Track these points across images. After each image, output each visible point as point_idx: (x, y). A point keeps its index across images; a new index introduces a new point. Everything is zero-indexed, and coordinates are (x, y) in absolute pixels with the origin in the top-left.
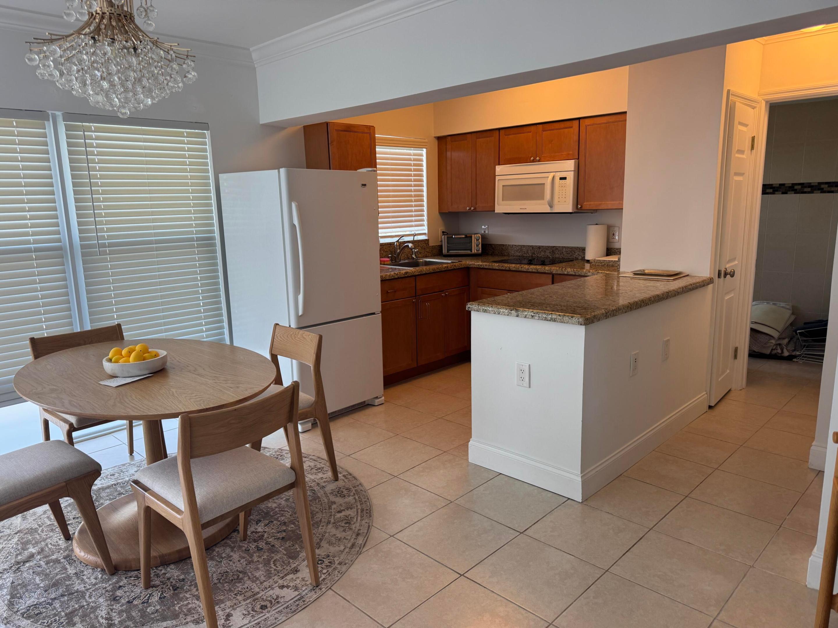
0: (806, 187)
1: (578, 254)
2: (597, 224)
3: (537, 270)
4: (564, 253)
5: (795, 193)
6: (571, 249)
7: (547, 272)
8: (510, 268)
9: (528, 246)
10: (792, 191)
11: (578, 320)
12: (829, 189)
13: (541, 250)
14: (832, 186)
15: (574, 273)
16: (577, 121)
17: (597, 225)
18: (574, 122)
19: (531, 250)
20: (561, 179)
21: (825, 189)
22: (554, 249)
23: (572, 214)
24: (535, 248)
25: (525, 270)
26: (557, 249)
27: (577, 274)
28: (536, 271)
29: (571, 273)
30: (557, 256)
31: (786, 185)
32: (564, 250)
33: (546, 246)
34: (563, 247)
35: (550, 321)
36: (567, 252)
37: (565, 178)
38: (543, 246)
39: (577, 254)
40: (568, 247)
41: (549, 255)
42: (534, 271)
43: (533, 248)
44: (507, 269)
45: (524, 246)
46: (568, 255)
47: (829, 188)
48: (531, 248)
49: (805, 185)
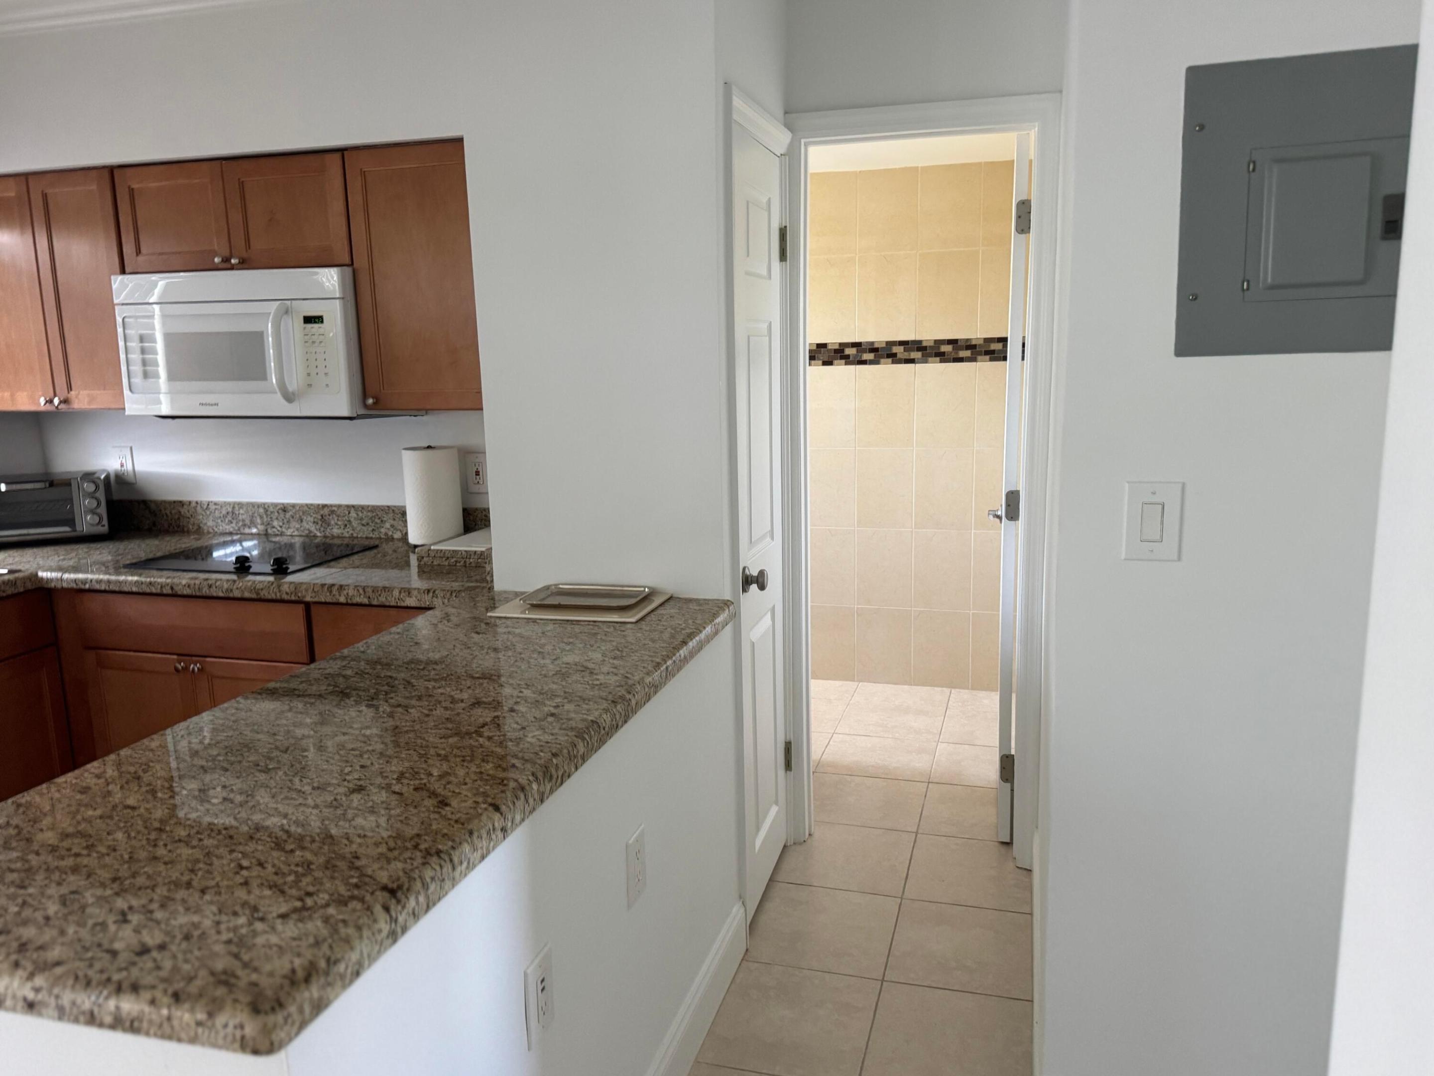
0: (864, 351)
1: (392, 526)
2: (429, 447)
3: (258, 594)
4: (355, 523)
5: (846, 364)
6: (372, 511)
7: (286, 597)
8: (176, 588)
9: (253, 505)
10: (842, 358)
11: (238, 1033)
12: (906, 355)
13: (288, 515)
14: (912, 350)
15: (366, 601)
16: (338, 156)
17: (430, 452)
18: (328, 156)
19: (261, 517)
20: (308, 320)
21: (899, 356)
22: (326, 511)
23: (354, 421)
24: (271, 509)
25: (221, 594)
26: (333, 512)
27: (375, 602)
28: (254, 596)
29: (358, 600)
30: (336, 531)
31: (830, 347)
32: (353, 514)
33: (302, 506)
34: (348, 506)
35: (113, 1027)
36: (361, 519)
37: (318, 319)
38: (294, 506)
39: (388, 525)
40: (363, 508)
41: (313, 529)
42: (247, 595)
43: (266, 511)
44: (167, 590)
45: (241, 505)
46: (365, 528)
47: (906, 353)
48: (261, 510)
49: (863, 347)
